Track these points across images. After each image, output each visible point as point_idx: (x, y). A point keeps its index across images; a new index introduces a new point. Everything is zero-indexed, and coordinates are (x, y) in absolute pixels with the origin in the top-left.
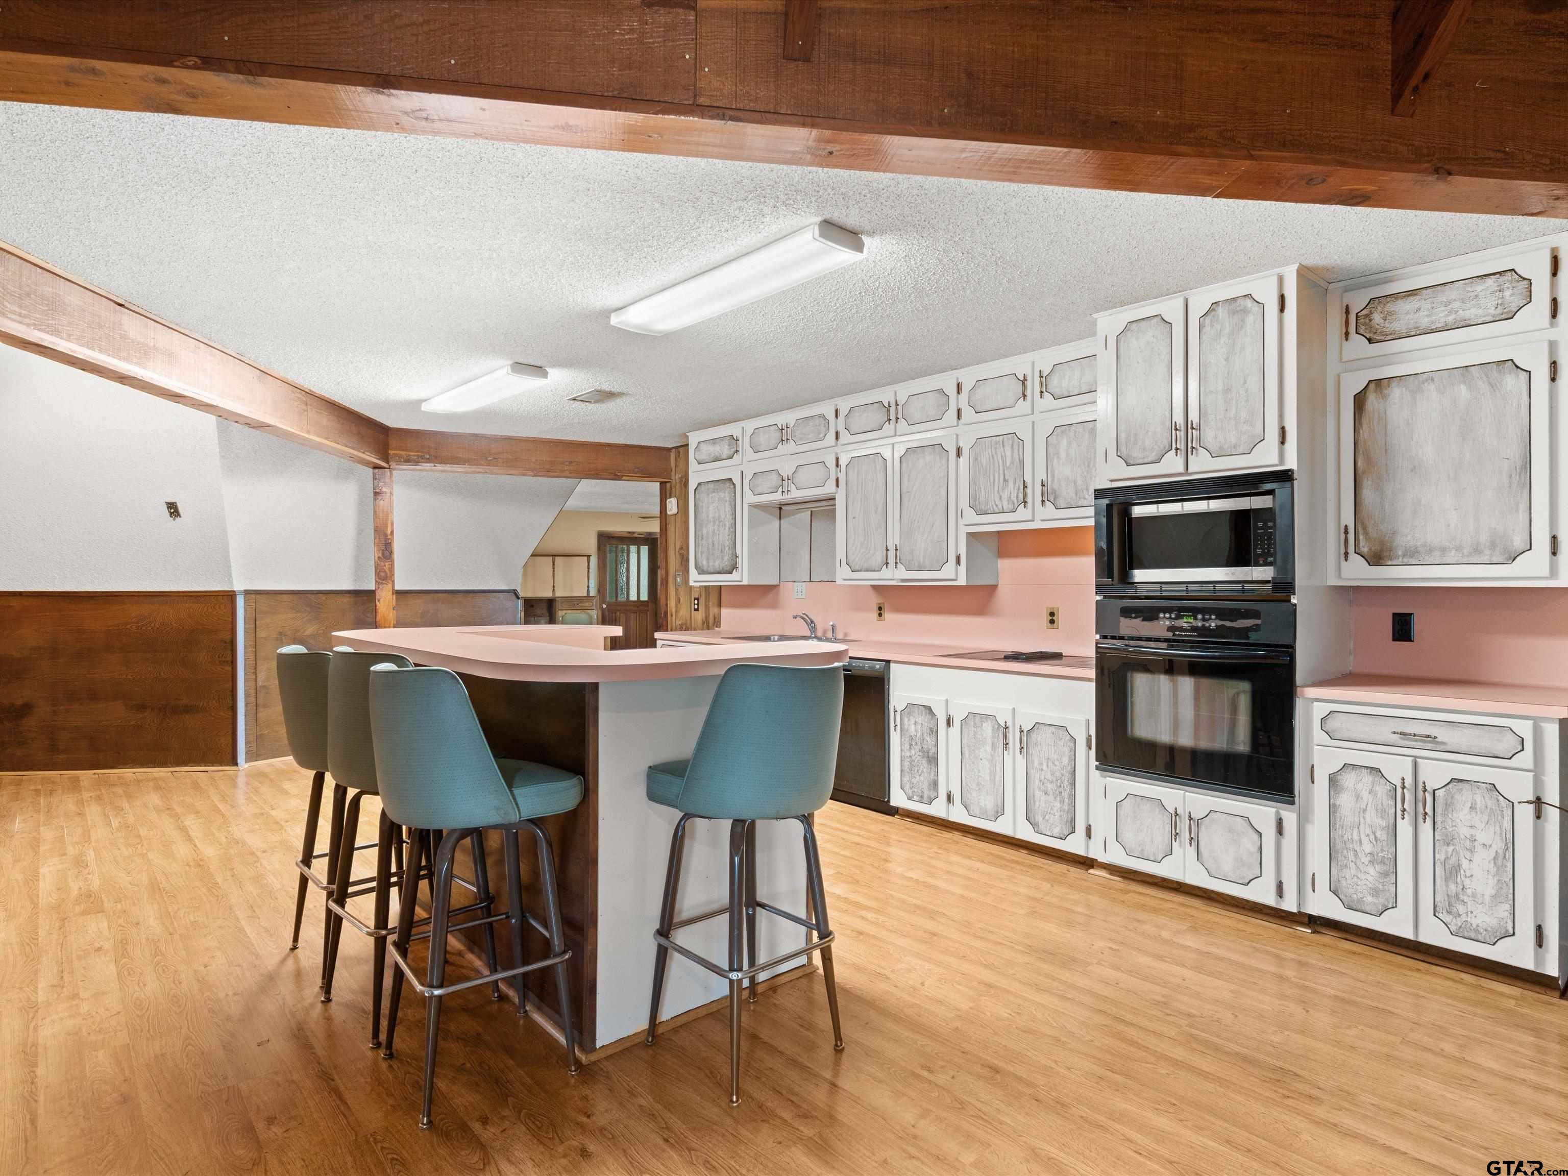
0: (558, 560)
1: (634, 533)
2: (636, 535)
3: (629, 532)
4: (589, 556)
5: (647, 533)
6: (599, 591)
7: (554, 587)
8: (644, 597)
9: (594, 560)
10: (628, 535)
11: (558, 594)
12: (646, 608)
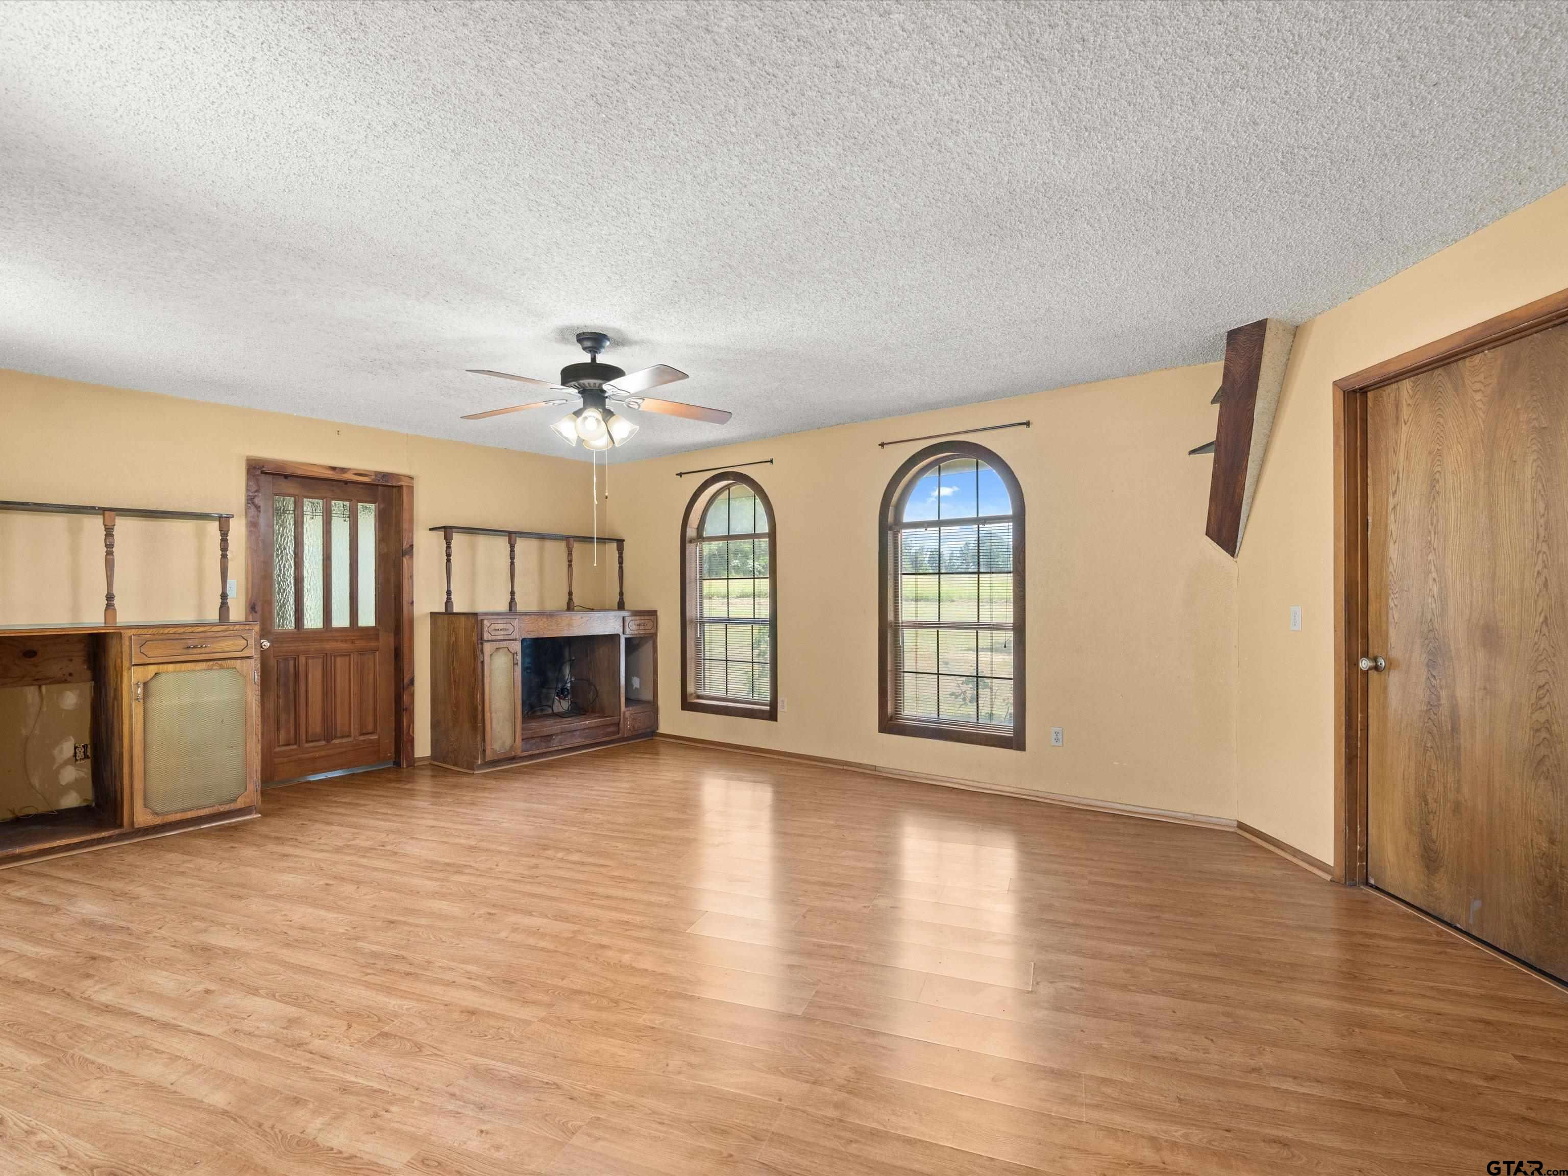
0: (122, 525)
1: (343, 470)
2: (349, 476)
3: (333, 469)
4: (224, 521)
5: (377, 473)
6: (252, 608)
7: (110, 597)
8: (367, 618)
9: (238, 529)
10: (330, 474)
11: (126, 616)
12: (373, 644)
